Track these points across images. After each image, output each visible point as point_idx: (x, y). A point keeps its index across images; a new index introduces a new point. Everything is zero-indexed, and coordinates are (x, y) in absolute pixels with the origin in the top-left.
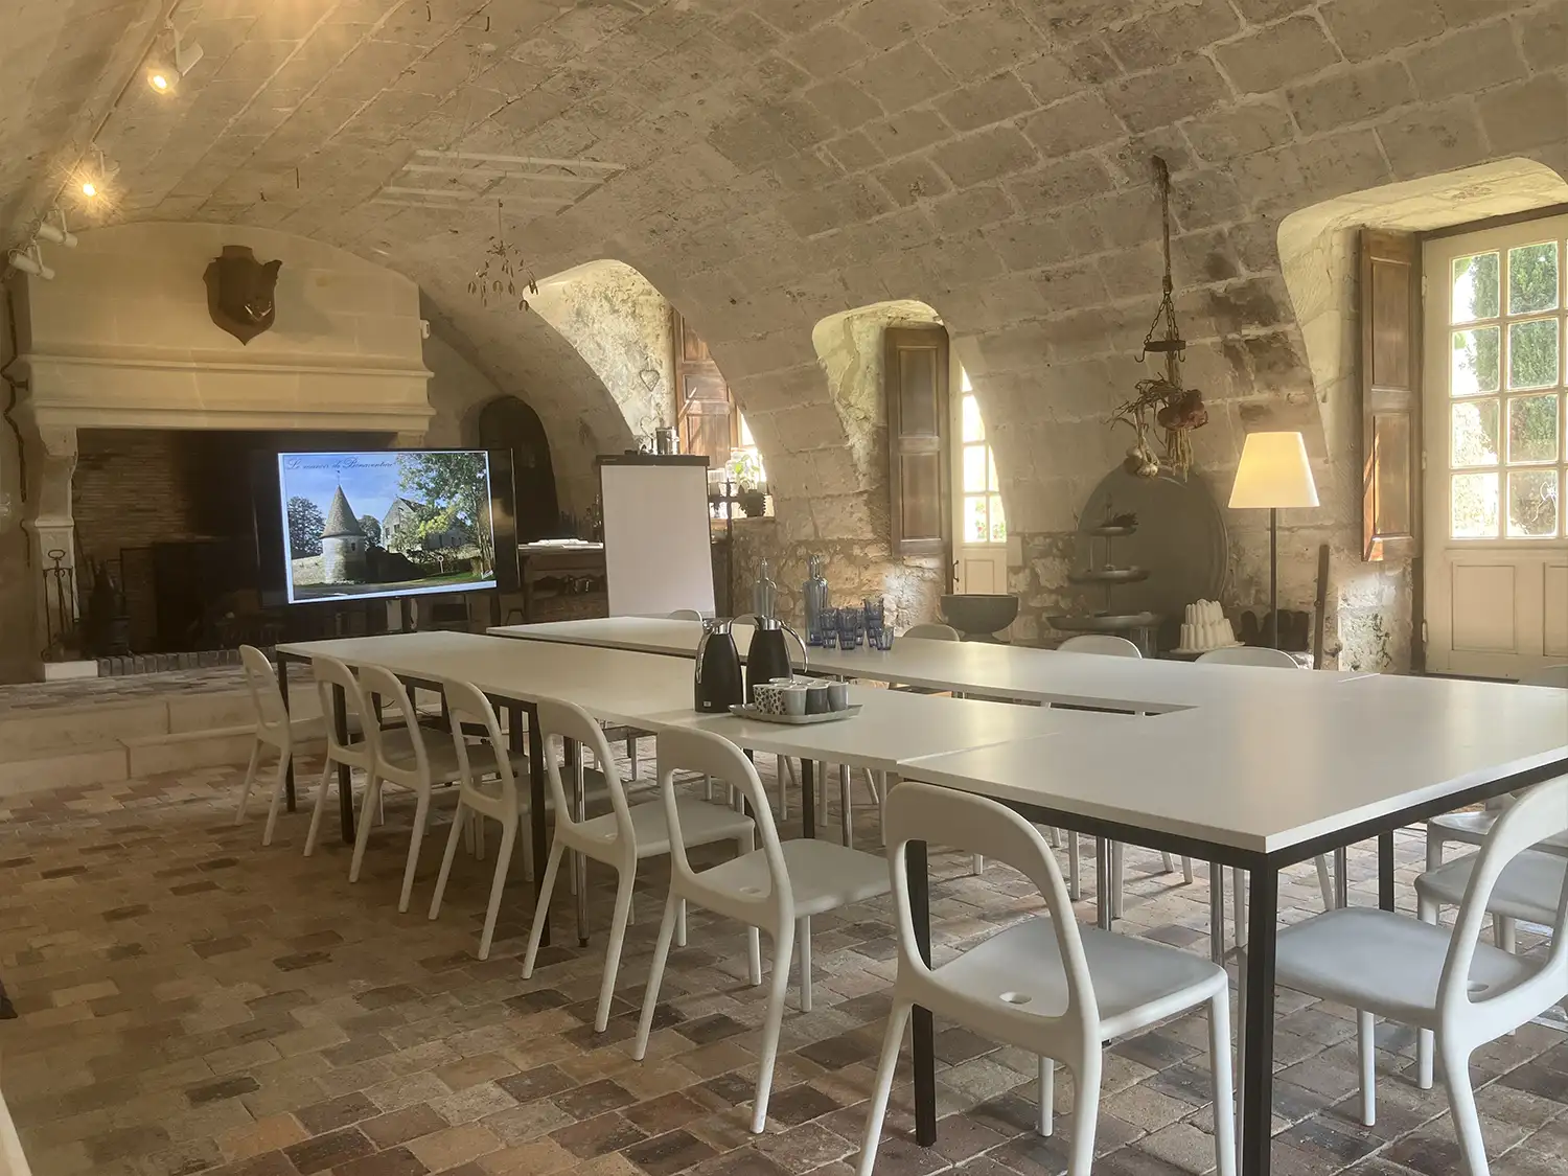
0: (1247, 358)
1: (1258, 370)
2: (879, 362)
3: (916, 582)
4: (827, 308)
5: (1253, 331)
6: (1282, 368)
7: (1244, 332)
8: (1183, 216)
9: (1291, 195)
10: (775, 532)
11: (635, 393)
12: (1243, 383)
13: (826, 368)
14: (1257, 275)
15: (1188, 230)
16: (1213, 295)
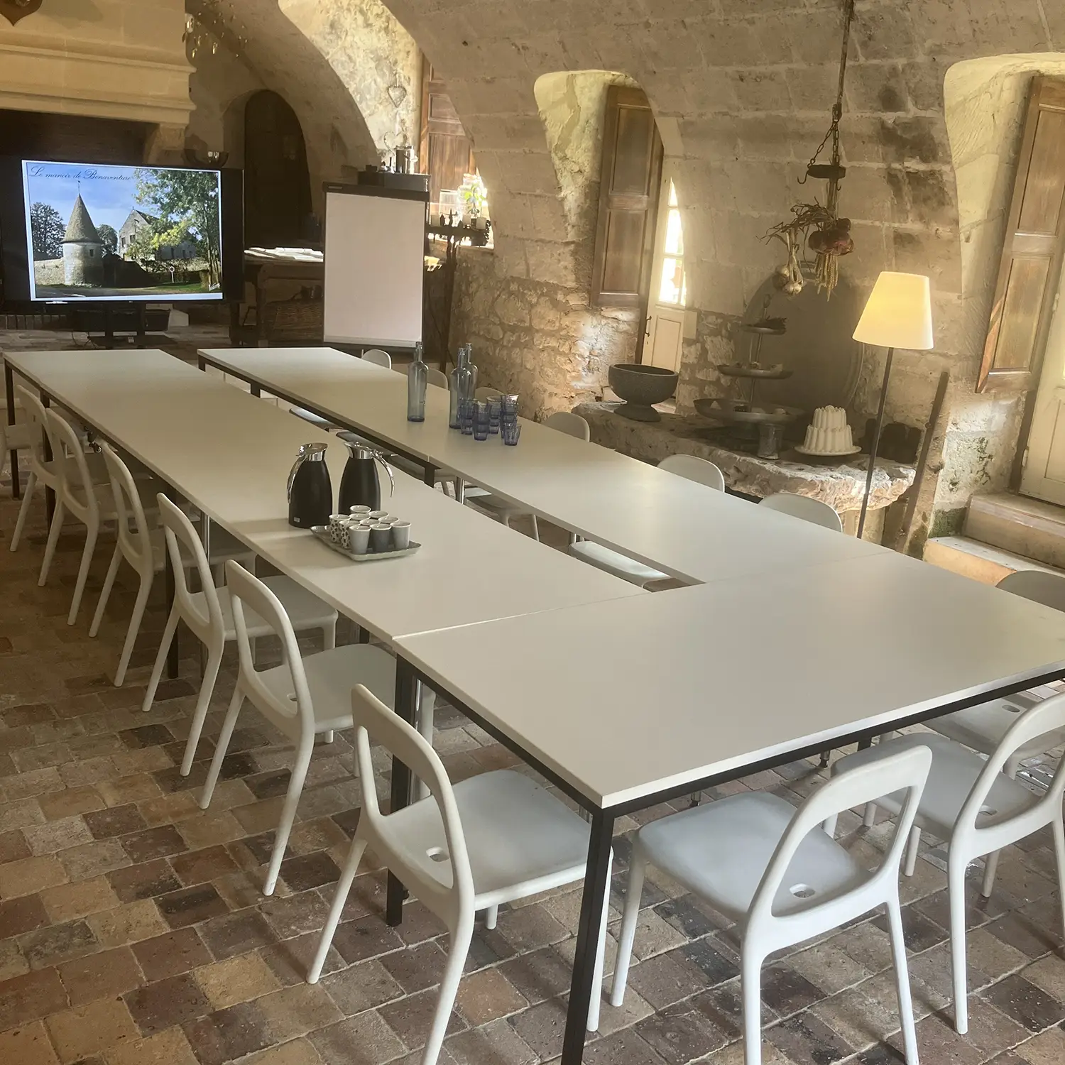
0: (906, 189)
1: (915, 201)
2: (598, 119)
3: (610, 331)
4: (549, 65)
5: (914, 165)
6: (935, 205)
7: (906, 164)
8: (864, 45)
9: (960, 44)
10: (493, 263)
11: (381, 108)
12: (900, 212)
13: (546, 120)
14: (922, 114)
15: (867, 59)
16: (883, 124)
